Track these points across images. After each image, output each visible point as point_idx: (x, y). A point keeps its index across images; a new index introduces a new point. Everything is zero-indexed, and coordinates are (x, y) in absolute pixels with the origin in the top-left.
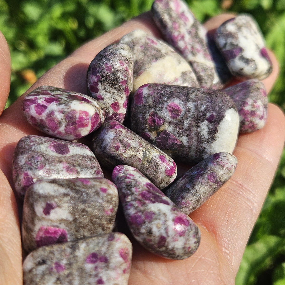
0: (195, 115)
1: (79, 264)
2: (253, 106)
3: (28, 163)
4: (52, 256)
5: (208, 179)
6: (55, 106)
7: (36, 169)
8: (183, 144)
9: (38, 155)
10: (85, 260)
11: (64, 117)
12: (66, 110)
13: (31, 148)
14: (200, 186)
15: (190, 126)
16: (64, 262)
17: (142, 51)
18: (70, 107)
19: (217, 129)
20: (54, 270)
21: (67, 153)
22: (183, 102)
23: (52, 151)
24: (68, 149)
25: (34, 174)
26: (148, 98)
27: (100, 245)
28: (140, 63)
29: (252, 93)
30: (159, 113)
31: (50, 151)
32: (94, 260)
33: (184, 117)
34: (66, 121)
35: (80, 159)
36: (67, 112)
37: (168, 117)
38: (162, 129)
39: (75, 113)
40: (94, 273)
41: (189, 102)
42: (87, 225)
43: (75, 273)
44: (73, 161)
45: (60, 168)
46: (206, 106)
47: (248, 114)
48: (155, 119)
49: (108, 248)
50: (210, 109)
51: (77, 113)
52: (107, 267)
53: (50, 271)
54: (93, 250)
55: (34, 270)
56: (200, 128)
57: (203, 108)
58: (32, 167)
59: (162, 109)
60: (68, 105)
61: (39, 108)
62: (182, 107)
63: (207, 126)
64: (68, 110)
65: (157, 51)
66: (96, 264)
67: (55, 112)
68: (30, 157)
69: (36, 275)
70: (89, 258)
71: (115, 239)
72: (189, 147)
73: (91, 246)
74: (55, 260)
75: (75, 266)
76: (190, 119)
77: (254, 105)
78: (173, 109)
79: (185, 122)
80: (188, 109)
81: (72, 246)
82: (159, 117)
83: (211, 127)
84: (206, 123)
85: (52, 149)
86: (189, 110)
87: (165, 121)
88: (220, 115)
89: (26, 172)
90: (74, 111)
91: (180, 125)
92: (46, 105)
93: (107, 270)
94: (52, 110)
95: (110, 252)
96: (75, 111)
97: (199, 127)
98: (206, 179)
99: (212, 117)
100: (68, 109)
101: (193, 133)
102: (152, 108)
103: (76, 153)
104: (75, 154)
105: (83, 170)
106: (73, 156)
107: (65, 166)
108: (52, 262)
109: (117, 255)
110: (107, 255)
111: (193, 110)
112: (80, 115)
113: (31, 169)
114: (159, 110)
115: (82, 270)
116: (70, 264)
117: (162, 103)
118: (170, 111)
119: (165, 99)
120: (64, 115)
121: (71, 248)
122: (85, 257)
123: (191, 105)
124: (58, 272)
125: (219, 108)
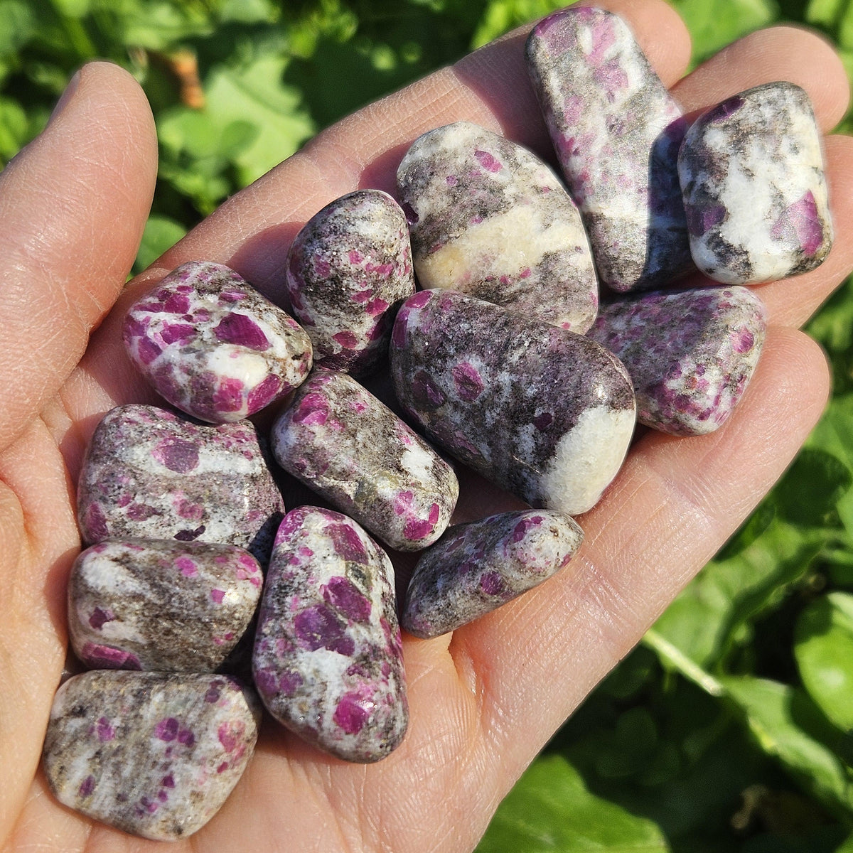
0: (511, 405)
1: (142, 734)
2: (690, 381)
3: (101, 486)
4: (98, 702)
5: (481, 585)
6: (177, 352)
7: (115, 502)
8: (482, 455)
9: (124, 473)
10: (153, 728)
11: (189, 382)
12: (196, 369)
13: (114, 453)
14: (458, 596)
15: (497, 424)
16: (116, 722)
17: (448, 192)
18: (206, 363)
19: (554, 449)
20: (96, 733)
21: (191, 468)
22: (488, 368)
23: (159, 461)
24: (197, 457)
25: (109, 512)
26: (416, 339)
27: (189, 705)
28: (439, 223)
29: (703, 341)
30: (435, 378)
31: (154, 462)
32: (170, 733)
33: (486, 403)
34: (193, 392)
35: (216, 484)
36: (197, 373)
37: (453, 393)
38: (440, 411)
39: (213, 381)
40: (162, 760)
41: (502, 370)
42: (177, 655)
43: (131, 750)
44: (199, 489)
45: (167, 504)
46: (539, 389)
47: (671, 400)
48: (426, 388)
49: (200, 715)
50: (545, 398)
51: (217, 380)
52: (189, 756)
53: (88, 733)
54: (172, 713)
55: (62, 722)
56: (518, 437)
57: (531, 392)
58: (107, 497)
59: (442, 371)
60: (202, 357)
61: (146, 349)
62: (484, 379)
63: (533, 436)
64: (200, 371)
65: (492, 191)
66: (171, 744)
67: (175, 368)
68: (107, 472)
69: (64, 734)
70: (161, 726)
71: (219, 701)
72: (496, 469)
73: (172, 703)
74: (101, 714)
75: (132, 736)
76: (498, 410)
77: (693, 380)
78: (465, 377)
79: (487, 413)
80: (498, 386)
81: (139, 691)
82: (434, 387)
83: (541, 441)
84: (531, 428)
85: (159, 457)
86: (498, 389)
87: (446, 399)
88: (564, 420)
89: (95, 503)
90: (211, 374)
91: (477, 416)
92: (161, 347)
93: (186, 762)
94: (170, 360)
95: (203, 725)
96: (212, 376)
97: (516, 433)
98: (475, 583)
99: (546, 417)
100: (200, 366)
101: (503, 442)
102: (421, 364)
103: (212, 467)
104: (210, 470)
105: (218, 510)
106: (202, 477)
107: (177, 500)
108: (96, 716)
109: (213, 735)
110: (195, 731)
111: (507, 391)
112: (221, 387)
113: (105, 501)
114: (436, 372)
115: (143, 746)
116: (126, 730)
117: (444, 358)
118: (457, 380)
119: (452, 352)
120: (190, 377)
121: (135, 696)
122: (154, 723)
123: (505, 377)
124: (101, 740)
125: (567, 402)
